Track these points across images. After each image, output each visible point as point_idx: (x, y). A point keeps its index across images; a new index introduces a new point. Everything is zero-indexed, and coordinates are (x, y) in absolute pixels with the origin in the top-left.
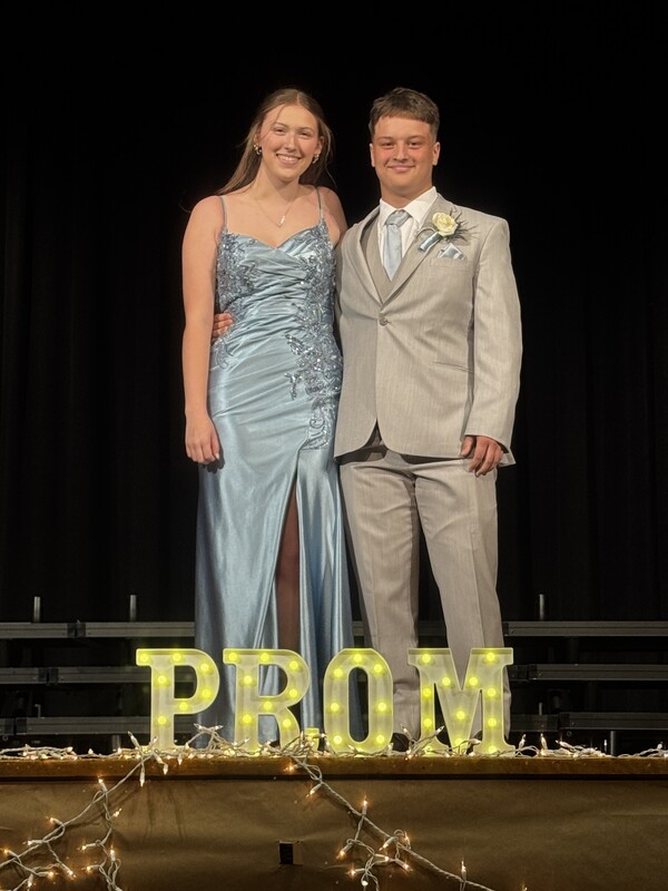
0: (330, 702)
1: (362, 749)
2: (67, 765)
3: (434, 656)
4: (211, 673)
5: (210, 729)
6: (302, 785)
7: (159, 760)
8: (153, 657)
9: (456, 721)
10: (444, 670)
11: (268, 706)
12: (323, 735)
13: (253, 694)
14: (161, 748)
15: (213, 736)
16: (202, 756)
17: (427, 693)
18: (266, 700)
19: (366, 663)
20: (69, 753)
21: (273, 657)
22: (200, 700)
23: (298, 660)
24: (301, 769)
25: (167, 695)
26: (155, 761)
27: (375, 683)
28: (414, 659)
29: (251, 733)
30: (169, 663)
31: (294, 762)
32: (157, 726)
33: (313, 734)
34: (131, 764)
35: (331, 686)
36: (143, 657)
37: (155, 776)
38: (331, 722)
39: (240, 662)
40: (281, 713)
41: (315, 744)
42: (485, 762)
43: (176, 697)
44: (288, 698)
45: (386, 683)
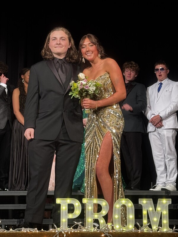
0: (115, 215)
1: (125, 230)
2: (35, 234)
3: (147, 201)
4: (79, 206)
5: (78, 223)
8: (61, 201)
9: (154, 221)
10: (150, 205)
11: (96, 216)
12: (113, 225)
13: (91, 212)
14: (64, 229)
15: (79, 225)
16: (76, 231)
17: (145, 212)
18: (95, 214)
19: (126, 203)
20: (36, 230)
21: (97, 201)
22: (75, 214)
23: (105, 202)
24: (106, 236)
25: (66, 213)
26: (62, 233)
27: (129, 209)
28: (141, 202)
29: (91, 225)
30: (66, 203)
31: (104, 233)
32: (62, 222)
33: (110, 225)
34: (54, 234)
35: (115, 210)
36: (58, 201)
38: (115, 221)
39: (88, 203)
40: (100, 218)
41: (110, 228)
42: (163, 234)
43: (68, 213)
44: (102, 214)
45: (132, 209)
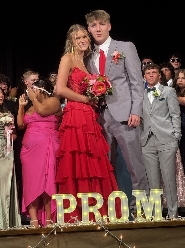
0: (110, 208)
1: (120, 221)
2: (33, 230)
3: (140, 192)
4: (74, 201)
5: (74, 217)
6: (103, 232)
7: (60, 227)
8: (57, 197)
9: (147, 211)
10: (143, 196)
12: (108, 218)
13: (87, 206)
14: (60, 224)
15: (76, 219)
16: (73, 226)
17: (138, 203)
18: (91, 208)
19: (120, 195)
20: (33, 227)
21: (92, 195)
22: (71, 209)
23: (100, 196)
24: (102, 228)
25: (61, 208)
26: (59, 228)
27: (123, 201)
28: (134, 194)
29: (87, 218)
30: (61, 198)
31: (100, 226)
32: (59, 217)
33: (105, 217)
34: (52, 229)
35: (110, 203)
36: (54, 197)
37: (59, 233)
38: (110, 213)
39: (83, 197)
40: (95, 211)
41: (106, 220)
42: (156, 223)
44: (97, 207)
45: (126, 201)
